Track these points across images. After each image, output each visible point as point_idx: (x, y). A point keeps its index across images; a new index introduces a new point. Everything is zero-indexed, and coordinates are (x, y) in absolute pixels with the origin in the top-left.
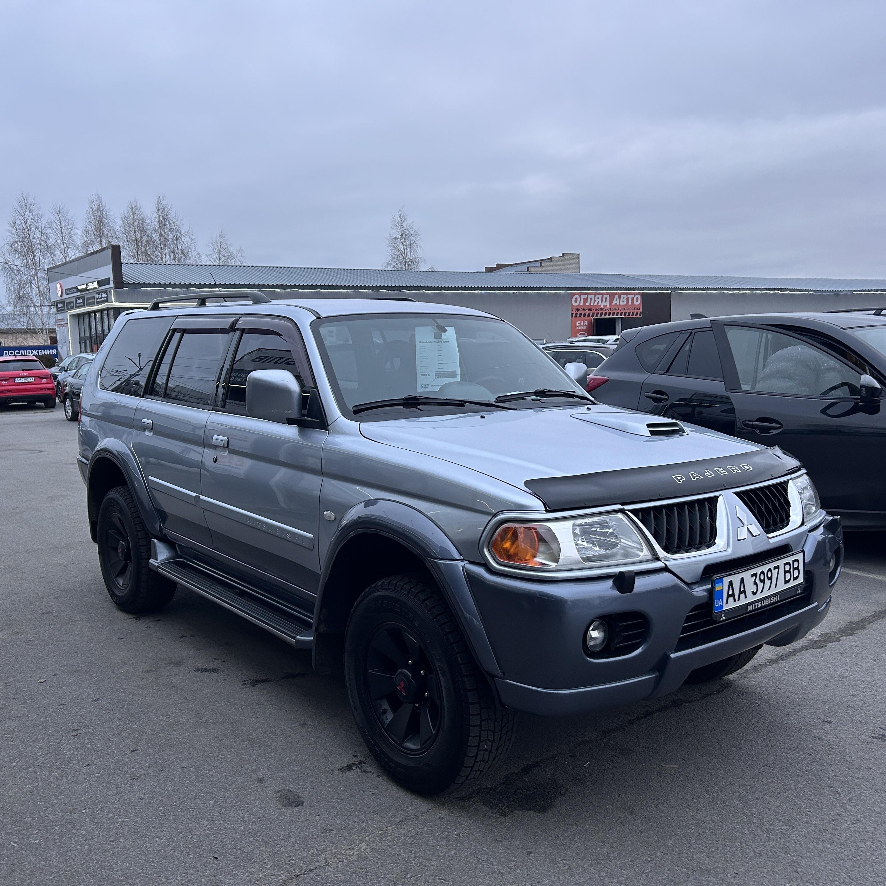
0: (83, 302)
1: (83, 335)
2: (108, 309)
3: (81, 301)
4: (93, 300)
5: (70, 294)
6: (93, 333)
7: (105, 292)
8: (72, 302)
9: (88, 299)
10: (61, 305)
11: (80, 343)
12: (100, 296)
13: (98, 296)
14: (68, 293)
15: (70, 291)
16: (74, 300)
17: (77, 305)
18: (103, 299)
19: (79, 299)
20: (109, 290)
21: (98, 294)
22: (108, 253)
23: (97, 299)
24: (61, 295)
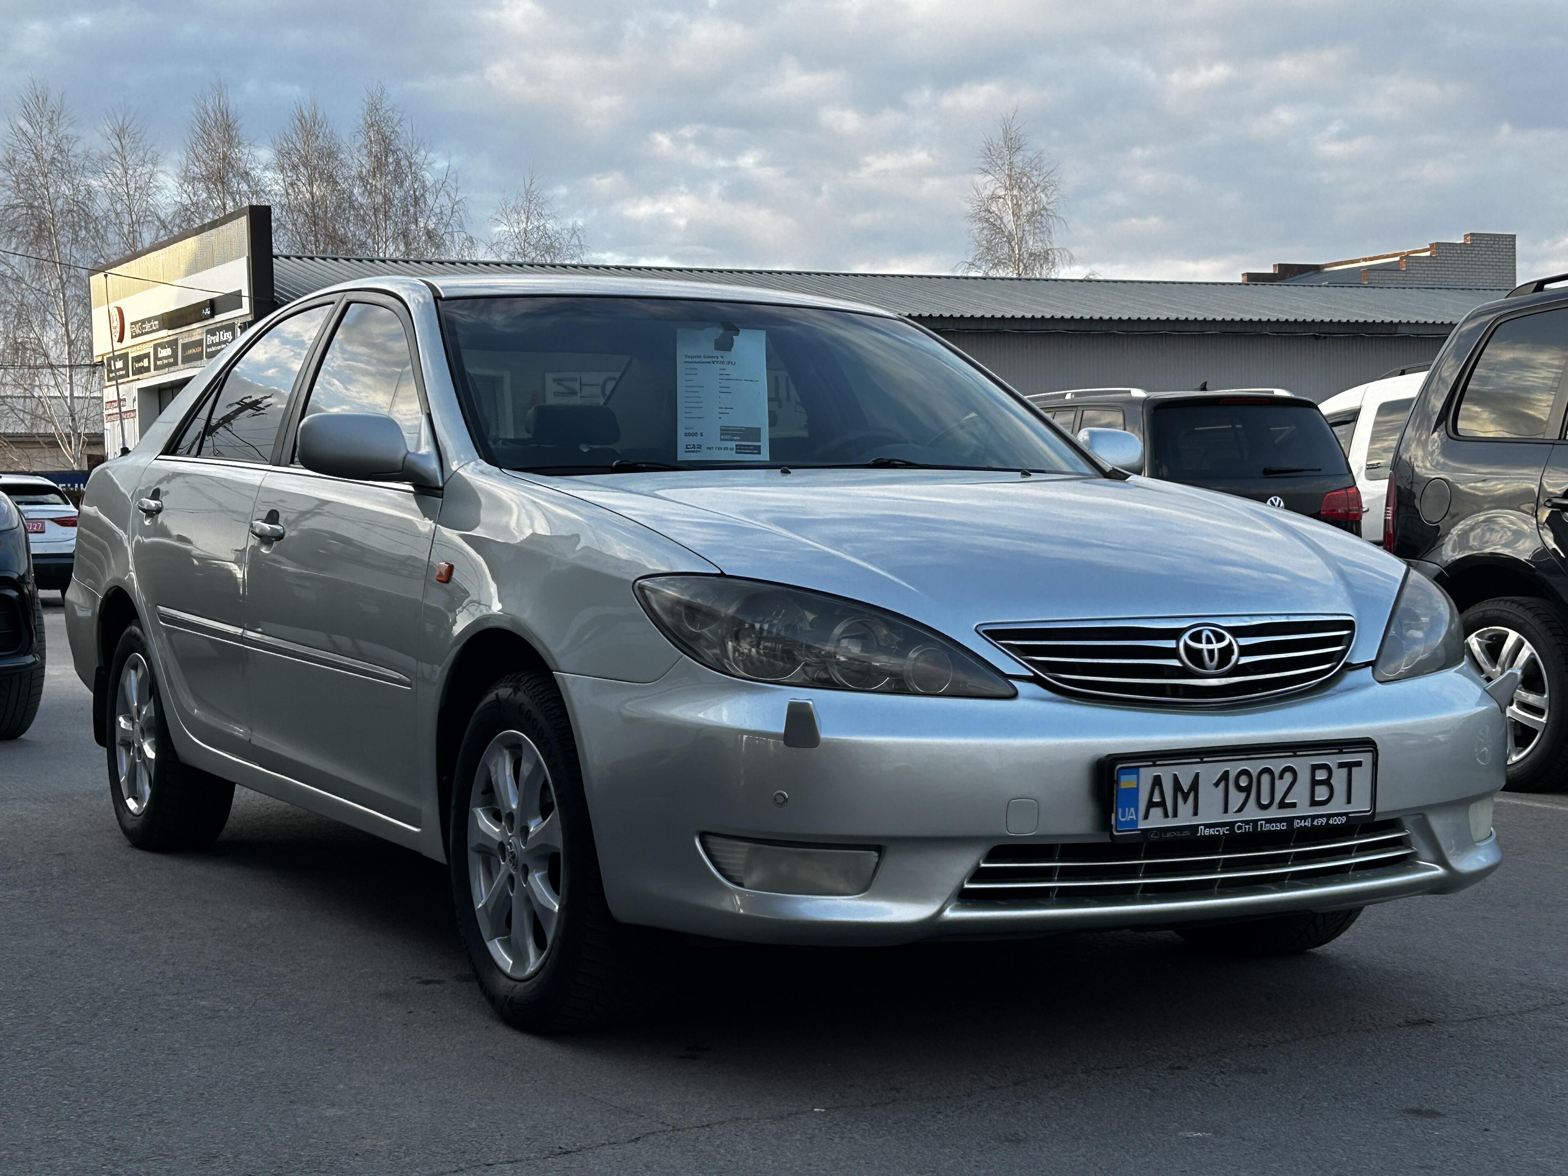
0: (174, 355)
3: (166, 352)
4: (199, 349)
5: (143, 334)
7: (230, 327)
8: (147, 356)
9: (186, 347)
10: (119, 364)
12: (216, 339)
13: (211, 339)
14: (138, 332)
15: (142, 327)
16: (152, 351)
17: (159, 363)
19: (163, 346)
20: (238, 323)
21: (212, 332)
22: (241, 227)
23: (208, 346)
24: (121, 340)
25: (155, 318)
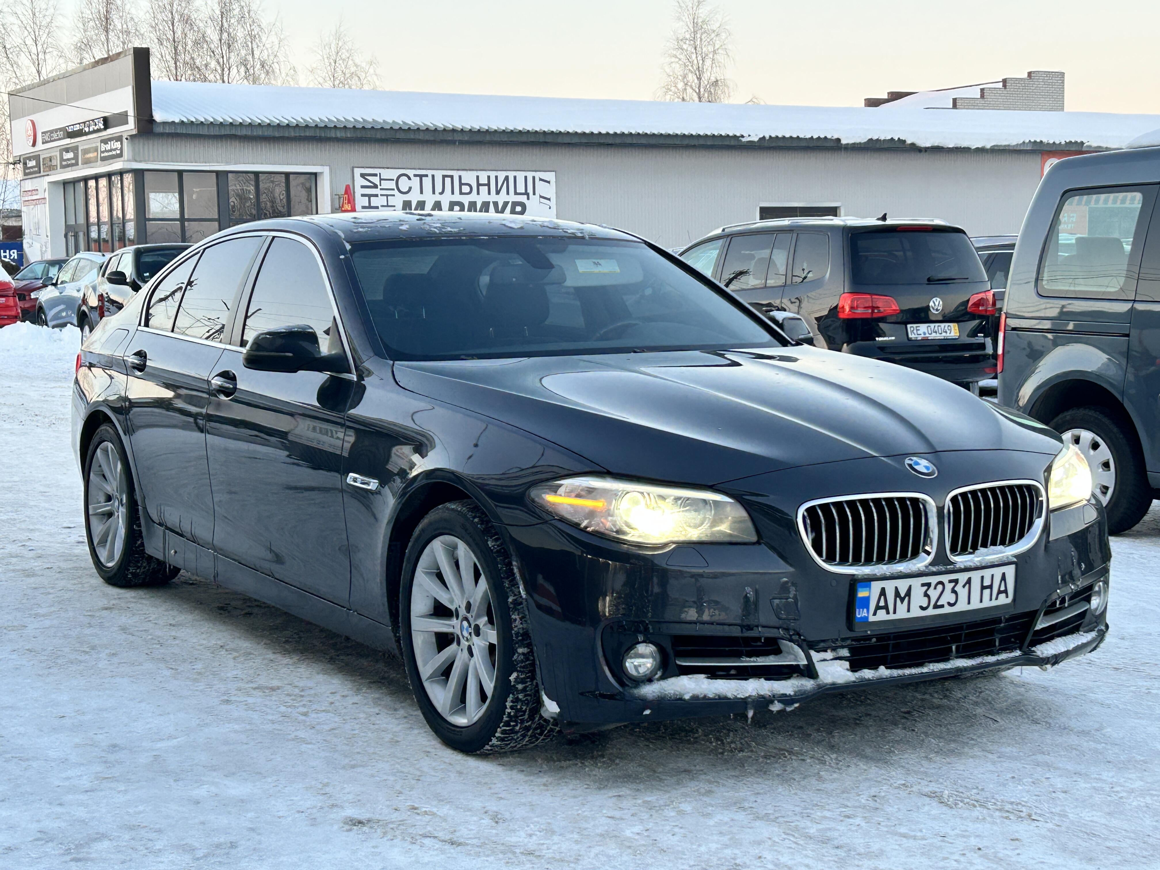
0: (76, 157)
1: (72, 222)
2: (121, 173)
3: (70, 155)
4: (95, 154)
5: (51, 141)
6: (93, 218)
7: (119, 139)
8: (55, 157)
9: (86, 151)
10: (32, 163)
11: (66, 236)
12: (108, 147)
13: (103, 147)
14: (47, 139)
15: (50, 135)
16: (58, 154)
18: (114, 153)
19: (67, 150)
20: (125, 136)
21: (105, 141)
22: (128, 64)
23: (102, 152)
24: (34, 144)
25: (60, 129)
